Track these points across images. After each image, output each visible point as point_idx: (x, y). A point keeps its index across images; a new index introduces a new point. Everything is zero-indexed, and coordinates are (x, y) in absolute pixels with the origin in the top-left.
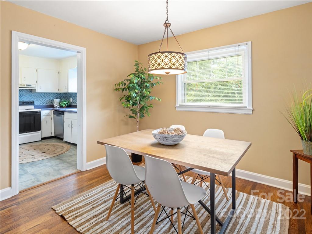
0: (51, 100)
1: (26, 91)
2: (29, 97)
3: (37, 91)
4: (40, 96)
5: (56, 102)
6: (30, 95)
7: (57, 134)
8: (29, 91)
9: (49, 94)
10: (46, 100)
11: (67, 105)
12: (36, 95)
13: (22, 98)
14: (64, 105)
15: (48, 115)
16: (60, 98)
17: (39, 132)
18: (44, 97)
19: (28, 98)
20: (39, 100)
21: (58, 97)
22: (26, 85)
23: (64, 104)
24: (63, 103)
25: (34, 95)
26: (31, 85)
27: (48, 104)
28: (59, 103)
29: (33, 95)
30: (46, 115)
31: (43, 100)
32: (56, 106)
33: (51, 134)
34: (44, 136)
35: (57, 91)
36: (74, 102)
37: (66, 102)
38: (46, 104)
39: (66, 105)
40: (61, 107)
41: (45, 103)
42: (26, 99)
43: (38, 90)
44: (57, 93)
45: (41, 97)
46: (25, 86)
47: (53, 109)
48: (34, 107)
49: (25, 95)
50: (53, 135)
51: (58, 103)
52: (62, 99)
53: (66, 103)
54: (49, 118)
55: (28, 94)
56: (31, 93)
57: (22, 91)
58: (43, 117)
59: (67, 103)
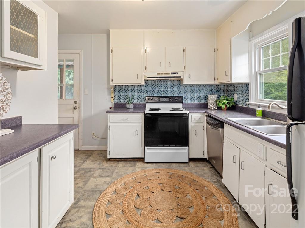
0: (204, 96)
1: (174, 83)
2: (177, 91)
3: (185, 83)
4: (190, 90)
5: (212, 99)
6: (178, 88)
7: (212, 155)
8: (177, 83)
9: (202, 87)
10: (199, 95)
11: (228, 106)
12: (185, 88)
13: (169, 92)
14: (224, 107)
15: (198, 121)
16: (217, 93)
17: (184, 149)
18: (195, 92)
19: (176, 93)
20: (189, 96)
21: (215, 91)
22: (172, 73)
23: (224, 104)
24: (221, 102)
25: (183, 88)
26: (177, 73)
27: (201, 102)
28: (216, 102)
29: (181, 87)
30: (195, 121)
31: (195, 96)
32: (211, 106)
33: (204, 154)
34: (192, 156)
35: (212, 82)
36: (241, 100)
37: (227, 100)
38: (198, 102)
39: (226, 106)
40: (219, 108)
41: (197, 100)
42: (174, 94)
43: (187, 81)
44: (213, 85)
45: (192, 92)
46: (171, 75)
47: (205, 112)
48: (183, 105)
49: (172, 88)
50: (206, 156)
51: (214, 102)
52: (221, 94)
53: (227, 102)
54: (200, 126)
55: (176, 87)
56: (179, 86)
57: (169, 83)
58: (191, 124)
59: (229, 104)
